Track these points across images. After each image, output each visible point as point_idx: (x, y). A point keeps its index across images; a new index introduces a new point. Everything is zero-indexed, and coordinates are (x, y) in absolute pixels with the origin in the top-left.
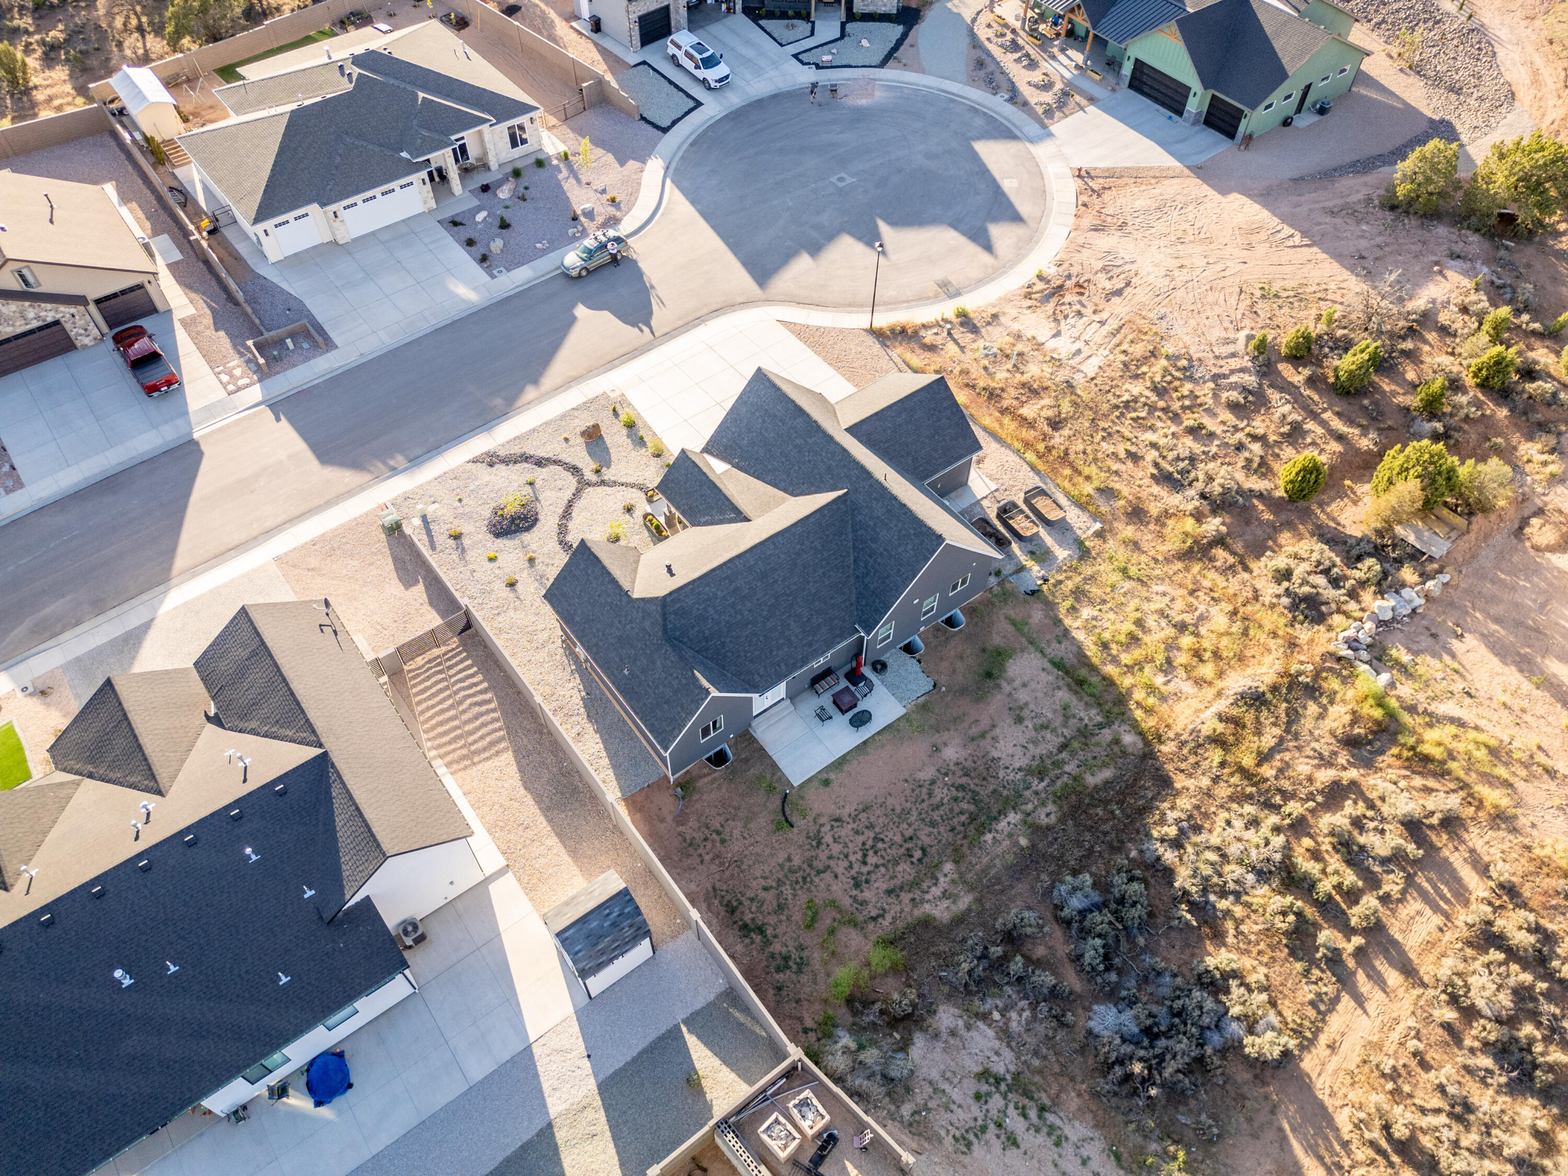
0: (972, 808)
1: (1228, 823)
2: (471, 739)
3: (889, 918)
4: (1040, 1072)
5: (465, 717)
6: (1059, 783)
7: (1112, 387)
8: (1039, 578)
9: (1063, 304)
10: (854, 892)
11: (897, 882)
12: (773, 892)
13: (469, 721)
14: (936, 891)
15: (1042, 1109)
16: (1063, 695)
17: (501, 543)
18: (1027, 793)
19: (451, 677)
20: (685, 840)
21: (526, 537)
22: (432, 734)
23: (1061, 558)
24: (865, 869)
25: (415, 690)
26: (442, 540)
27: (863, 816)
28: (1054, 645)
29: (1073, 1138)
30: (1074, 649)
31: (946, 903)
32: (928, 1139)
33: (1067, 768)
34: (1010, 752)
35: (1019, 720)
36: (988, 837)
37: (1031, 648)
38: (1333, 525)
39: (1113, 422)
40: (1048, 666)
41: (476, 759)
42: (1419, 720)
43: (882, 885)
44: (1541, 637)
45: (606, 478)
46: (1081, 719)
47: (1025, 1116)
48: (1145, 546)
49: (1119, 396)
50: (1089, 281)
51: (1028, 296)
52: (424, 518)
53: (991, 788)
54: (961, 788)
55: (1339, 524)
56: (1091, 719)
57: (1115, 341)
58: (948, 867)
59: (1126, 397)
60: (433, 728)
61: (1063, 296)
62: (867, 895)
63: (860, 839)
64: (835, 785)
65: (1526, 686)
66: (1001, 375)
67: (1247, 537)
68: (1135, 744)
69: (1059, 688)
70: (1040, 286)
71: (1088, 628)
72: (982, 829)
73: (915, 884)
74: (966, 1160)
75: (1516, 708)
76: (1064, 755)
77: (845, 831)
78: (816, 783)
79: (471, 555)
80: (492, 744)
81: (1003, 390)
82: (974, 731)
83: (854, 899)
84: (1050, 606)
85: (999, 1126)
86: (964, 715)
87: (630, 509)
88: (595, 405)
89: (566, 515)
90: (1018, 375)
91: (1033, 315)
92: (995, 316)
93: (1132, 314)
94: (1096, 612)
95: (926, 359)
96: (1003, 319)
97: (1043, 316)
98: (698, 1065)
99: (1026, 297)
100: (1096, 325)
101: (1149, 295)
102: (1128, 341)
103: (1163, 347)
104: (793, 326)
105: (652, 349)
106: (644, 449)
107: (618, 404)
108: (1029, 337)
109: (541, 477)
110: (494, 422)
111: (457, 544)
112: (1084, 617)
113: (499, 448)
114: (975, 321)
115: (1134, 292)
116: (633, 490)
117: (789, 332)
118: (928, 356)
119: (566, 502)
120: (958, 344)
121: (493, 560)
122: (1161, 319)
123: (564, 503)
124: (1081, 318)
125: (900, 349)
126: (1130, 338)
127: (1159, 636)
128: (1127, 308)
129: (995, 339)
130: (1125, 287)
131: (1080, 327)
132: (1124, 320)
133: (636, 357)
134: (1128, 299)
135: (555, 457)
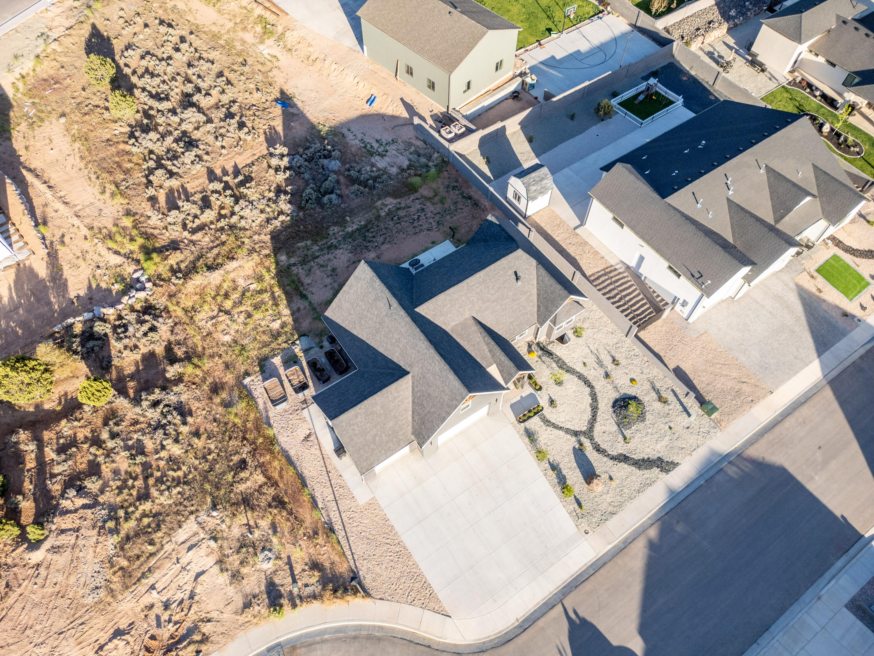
0: (367, 234)
1: (253, 221)
3: (411, 199)
4: (362, 156)
5: (616, 291)
6: (324, 242)
7: (181, 504)
8: (298, 345)
9: (176, 623)
10: (424, 207)
11: (406, 210)
12: (459, 208)
13: (613, 289)
15: (365, 147)
16: (307, 281)
17: (632, 392)
18: (340, 239)
21: (616, 395)
22: (629, 284)
23: (279, 357)
24: (419, 214)
26: (671, 398)
27: (417, 230)
28: (302, 307)
29: (356, 141)
30: (292, 305)
31: (387, 203)
33: (318, 248)
34: (343, 256)
35: (334, 270)
36: (363, 223)
37: (315, 306)
39: (196, 469)
40: (309, 296)
41: (603, 272)
42: (135, 256)
43: (412, 209)
44: (34, 291)
45: (574, 439)
46: (302, 269)
47: (372, 146)
48: (222, 367)
49: (179, 493)
51: (205, 639)
52: (689, 415)
53: (356, 242)
54: (369, 242)
56: (298, 268)
57: (152, 561)
58: (383, 214)
59: (175, 491)
60: (630, 287)
61: (172, 637)
62: (419, 206)
63: (419, 223)
64: (429, 241)
65: (65, 268)
66: (264, 524)
67: (153, 371)
68: (281, 255)
69: (308, 284)
71: (279, 315)
72: (365, 226)
73: (398, 209)
74: (394, 137)
75: (81, 259)
76: (317, 254)
77: (426, 226)
78: (438, 242)
79: (648, 386)
80: (598, 278)
81: (270, 506)
83: (424, 205)
84: (297, 327)
85: (381, 145)
87: (552, 402)
88: (598, 515)
89: (595, 409)
90: (252, 523)
91: (210, 607)
92: (247, 605)
93: (120, 597)
94: (271, 325)
95: (322, 553)
96: (239, 602)
97: (203, 606)
98: (486, 166)
99: (207, 638)
100: (159, 586)
101: (90, 625)
102: (142, 559)
103: (116, 547)
104: (436, 608)
105: (563, 588)
106: (551, 461)
107: (579, 515)
108: (225, 574)
109: (621, 445)
110: (672, 505)
111: (659, 393)
112: (279, 322)
113: (660, 476)
114: (267, 601)
115: (102, 634)
116: (553, 421)
117: (440, 599)
118: (320, 557)
119: (597, 420)
120: (291, 569)
121: (632, 380)
122: (97, 588)
123: (598, 419)
124: (168, 600)
125: (342, 568)
126: (138, 563)
127: (242, 308)
128: (120, 608)
129: (257, 574)
130: (106, 644)
131: (174, 586)
132: (131, 590)
133: (575, 579)
134: (113, 623)
135: (616, 463)
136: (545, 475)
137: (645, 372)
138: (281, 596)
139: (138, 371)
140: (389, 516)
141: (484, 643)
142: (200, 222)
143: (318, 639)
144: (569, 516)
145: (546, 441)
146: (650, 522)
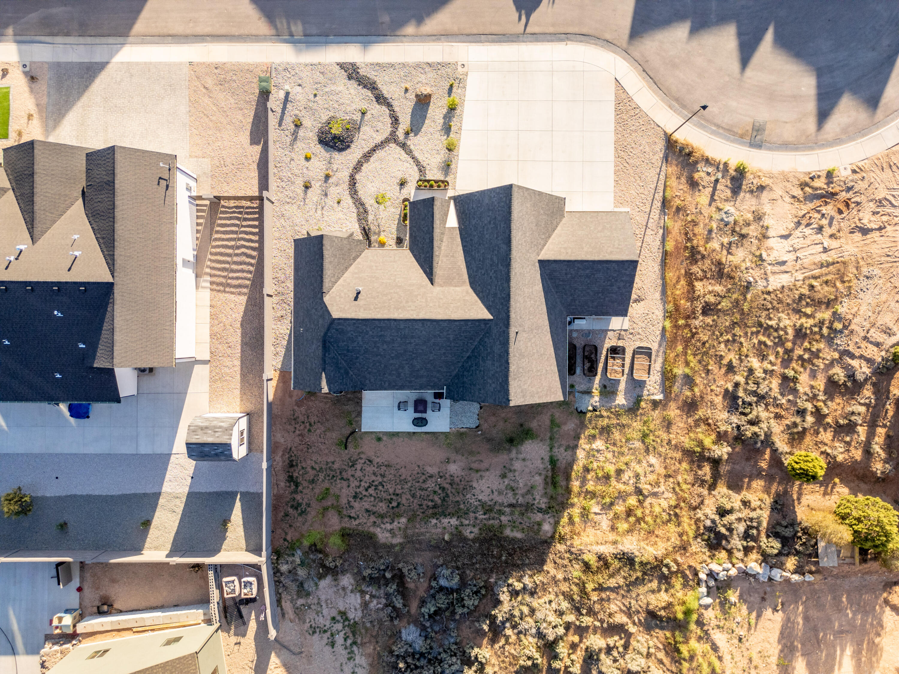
0: (439, 502)
1: (550, 602)
2: (231, 275)
3: (357, 522)
4: (367, 629)
5: (235, 259)
6: (491, 522)
7: (773, 308)
8: (592, 405)
9: (819, 212)
10: (351, 499)
11: (375, 509)
12: (314, 472)
13: (235, 263)
14: (389, 527)
15: (354, 643)
16: (538, 480)
17: (319, 149)
18: (472, 515)
19: (242, 226)
20: (294, 415)
21: (336, 155)
22: (214, 258)
23: (617, 402)
24: (364, 493)
25: (219, 222)
26: (288, 120)
27: (383, 468)
28: (562, 449)
29: (357, 661)
30: (570, 459)
31: (388, 535)
32: (299, 619)
33: (503, 518)
34: (483, 489)
35: (504, 476)
36: (434, 521)
37: (548, 442)
38: (795, 497)
39: (746, 334)
40: (547, 458)
41: (227, 289)
42: (699, 631)
43: (367, 505)
44: (816, 645)
45: (409, 143)
46: (534, 499)
47: (345, 640)
48: (674, 428)
49: (770, 319)
50: (858, 203)
51: (803, 185)
52: (287, 94)
53: (458, 499)
54: (443, 489)
55: (799, 499)
56: (539, 503)
57: (817, 272)
58: (403, 520)
59: (772, 323)
60: (216, 254)
61: (826, 203)
62: (356, 505)
63: (374, 478)
64: (382, 444)
65: (774, 660)
66: (715, 245)
67: (737, 467)
68: (547, 532)
69: (540, 474)
70: (820, 183)
71: (590, 454)
72: (434, 515)
73: (382, 516)
74: (308, 637)
75: (754, 663)
76: (507, 510)
77: (370, 469)
78: (373, 436)
79: (299, 144)
80: (240, 286)
81: (703, 257)
82: (475, 466)
83: (349, 502)
84: (582, 426)
85: (332, 635)
86: (479, 453)
87: (402, 184)
88: (443, 71)
89: (367, 156)
90: (725, 252)
91: (788, 207)
92: (762, 188)
93: (853, 258)
94: (603, 448)
95: (682, 192)
96: (765, 195)
97: (794, 212)
98: (233, 517)
99: (801, 185)
100: (819, 248)
101: (883, 251)
102: (825, 279)
103: (841, 303)
104: (621, 91)
105: (515, 42)
106: (445, 137)
107: (457, 81)
108: (765, 224)
109: (373, 112)
110: (373, 38)
111: (295, 131)
112: (594, 446)
113: (363, 65)
114: (744, 183)
115: (876, 239)
116: (416, 168)
117: (614, 95)
118: (685, 189)
119: (374, 145)
120: (713, 195)
121: (307, 159)
122: (868, 278)
123: (372, 145)
124: (817, 233)
125: (673, 169)
126: (829, 277)
127: (621, 487)
128: (856, 250)
129: (741, 209)
130: (876, 229)
131: (808, 242)
132: (842, 259)
133: (500, 42)
134: (865, 242)
135: (391, 100)
136: (460, 129)
137: (289, 159)
138: (733, 179)
139: (751, 479)
140: (613, 183)
141: (602, 47)
142: (608, 639)
143: (721, 131)
144: (467, 87)
145: (436, 156)
146: (404, 39)
